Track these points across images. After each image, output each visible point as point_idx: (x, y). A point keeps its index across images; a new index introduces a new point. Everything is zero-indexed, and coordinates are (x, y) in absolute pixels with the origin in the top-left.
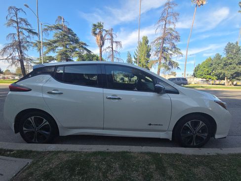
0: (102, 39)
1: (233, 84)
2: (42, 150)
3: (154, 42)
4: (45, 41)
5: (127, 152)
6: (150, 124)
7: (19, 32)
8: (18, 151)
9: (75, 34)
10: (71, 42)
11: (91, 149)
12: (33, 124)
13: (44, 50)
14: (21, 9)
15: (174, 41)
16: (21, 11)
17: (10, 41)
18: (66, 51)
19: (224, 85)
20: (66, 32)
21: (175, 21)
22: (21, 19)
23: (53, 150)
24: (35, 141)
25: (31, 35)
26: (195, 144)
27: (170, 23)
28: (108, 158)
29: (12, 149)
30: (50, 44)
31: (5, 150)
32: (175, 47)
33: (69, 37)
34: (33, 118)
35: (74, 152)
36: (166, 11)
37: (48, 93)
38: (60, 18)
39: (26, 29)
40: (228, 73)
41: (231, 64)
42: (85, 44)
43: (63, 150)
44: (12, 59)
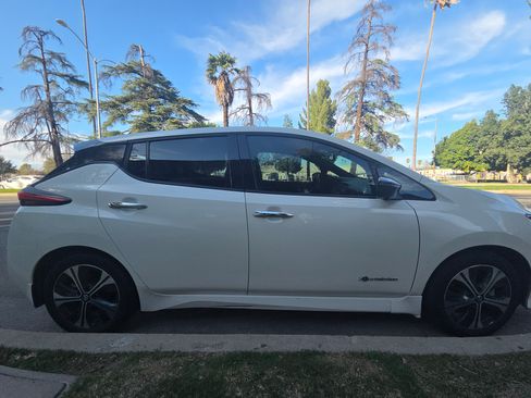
0: (229, 88)
1: (525, 179)
2: (98, 350)
3: (343, 93)
4: (104, 99)
5: (315, 353)
6: (365, 279)
7: (48, 83)
8: (40, 352)
9: (169, 83)
10: (161, 100)
11: (222, 344)
12: (77, 283)
13: (103, 118)
14: (51, 32)
15: (386, 88)
16: (50, 36)
17: (30, 102)
18: (150, 119)
19: (505, 181)
20: (149, 78)
21: (387, 45)
22: (52, 53)
23: (127, 350)
24: (82, 324)
25: (74, 88)
26: (480, 325)
27: (376, 48)
28: (270, 373)
29: (26, 347)
30: (114, 106)
31: (10, 349)
32: (389, 102)
33: (155, 88)
34: (76, 268)
35: (181, 355)
36: (367, 23)
37: (112, 206)
38: (136, 48)
39: (62, 76)
40: (514, 155)
41: (519, 134)
42: (190, 103)
43: (151, 349)
44: (35, 140)
